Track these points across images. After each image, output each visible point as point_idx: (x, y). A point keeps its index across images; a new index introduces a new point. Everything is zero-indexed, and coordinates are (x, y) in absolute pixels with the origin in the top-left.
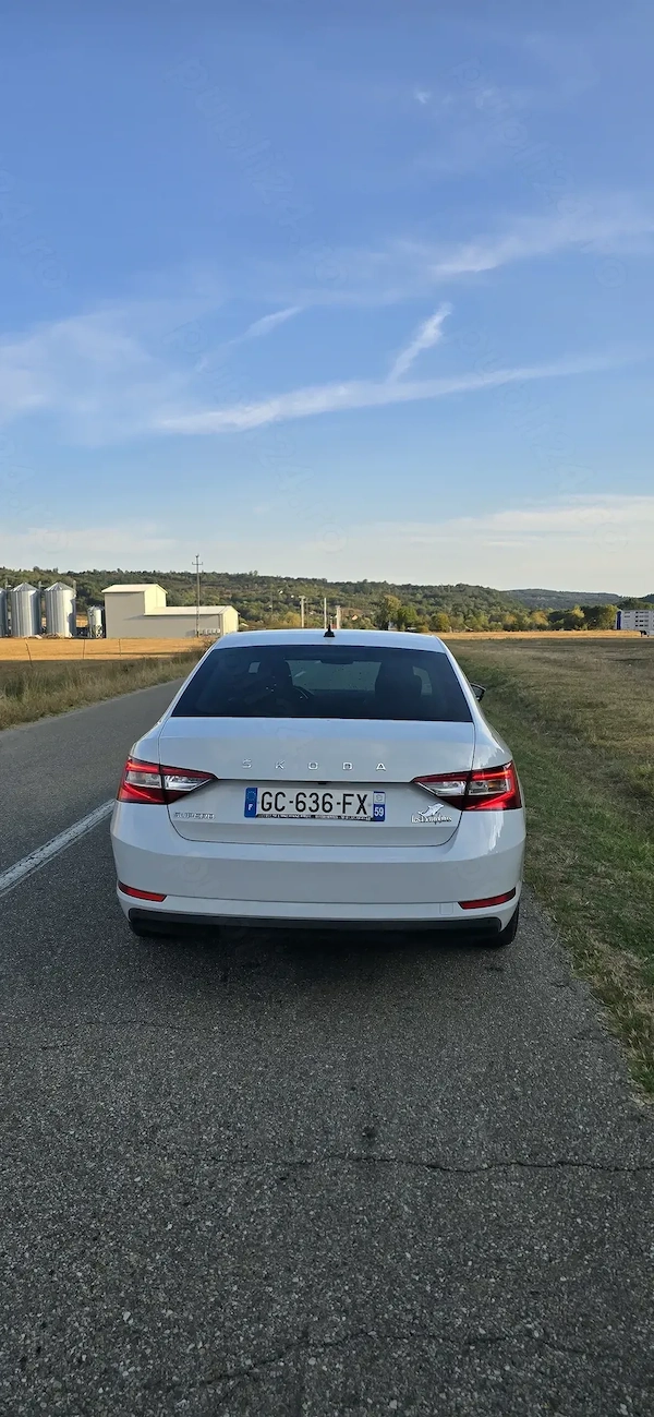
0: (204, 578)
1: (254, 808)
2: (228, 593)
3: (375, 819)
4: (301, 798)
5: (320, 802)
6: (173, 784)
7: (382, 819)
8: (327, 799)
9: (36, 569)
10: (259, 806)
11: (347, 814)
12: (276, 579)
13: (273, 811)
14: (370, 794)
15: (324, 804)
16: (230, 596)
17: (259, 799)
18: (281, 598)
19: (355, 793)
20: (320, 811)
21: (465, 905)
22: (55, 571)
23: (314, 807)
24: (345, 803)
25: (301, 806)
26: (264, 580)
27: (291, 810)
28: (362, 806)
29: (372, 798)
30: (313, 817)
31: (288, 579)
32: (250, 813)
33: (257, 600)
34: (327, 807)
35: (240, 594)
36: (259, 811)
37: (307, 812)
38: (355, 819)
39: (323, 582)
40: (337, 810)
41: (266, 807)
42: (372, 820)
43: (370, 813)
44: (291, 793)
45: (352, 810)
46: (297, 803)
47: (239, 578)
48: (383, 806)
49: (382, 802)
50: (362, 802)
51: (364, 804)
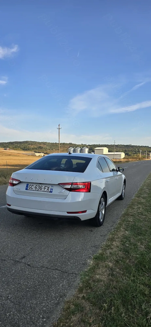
0: (119, 146)
1: (27, 188)
2: (124, 149)
3: (50, 192)
4: (36, 186)
5: (40, 188)
6: (14, 182)
7: (52, 192)
8: (41, 187)
9: (82, 144)
10: (28, 188)
11: (45, 190)
12: (136, 146)
13: (31, 189)
14: (50, 187)
15: (41, 188)
16: (124, 150)
17: (29, 186)
18: (137, 151)
19: (47, 186)
20: (39, 190)
21: (68, 213)
22: (86, 144)
23: (38, 189)
24: (45, 188)
25: (36, 188)
26: (133, 147)
27: (34, 189)
28: (48, 189)
29: (50, 188)
30: (38, 191)
31: (139, 146)
32: (27, 189)
33: (131, 151)
34: (41, 189)
35: (127, 150)
36: (28, 189)
37: (37, 190)
38: (46, 192)
39: (148, 147)
40: (43, 190)
41: (30, 188)
42: (49, 192)
43: (49, 191)
44: (35, 185)
45: (46, 190)
46: (35, 187)
47: (127, 146)
48: (52, 189)
49: (52, 188)
50: (48, 188)
51: (49, 189)
